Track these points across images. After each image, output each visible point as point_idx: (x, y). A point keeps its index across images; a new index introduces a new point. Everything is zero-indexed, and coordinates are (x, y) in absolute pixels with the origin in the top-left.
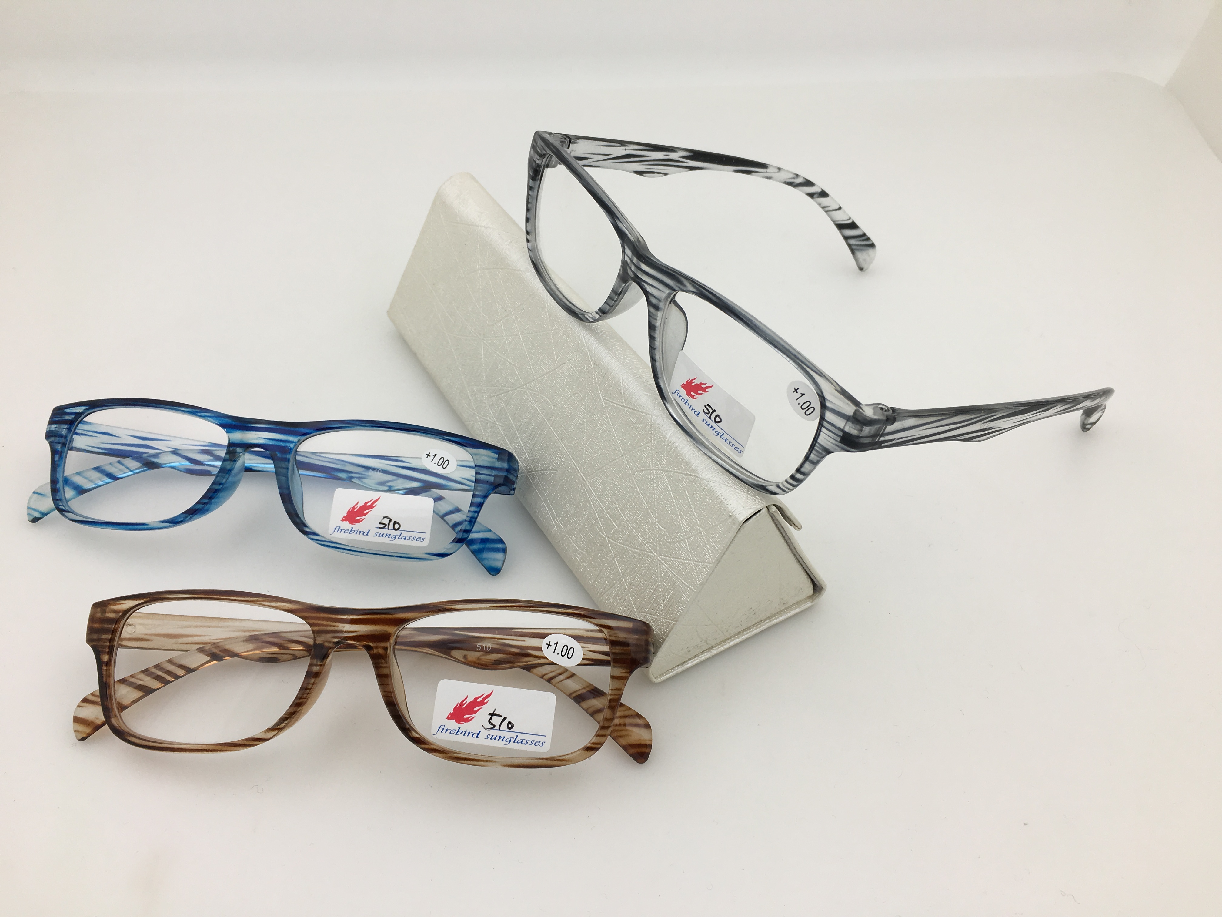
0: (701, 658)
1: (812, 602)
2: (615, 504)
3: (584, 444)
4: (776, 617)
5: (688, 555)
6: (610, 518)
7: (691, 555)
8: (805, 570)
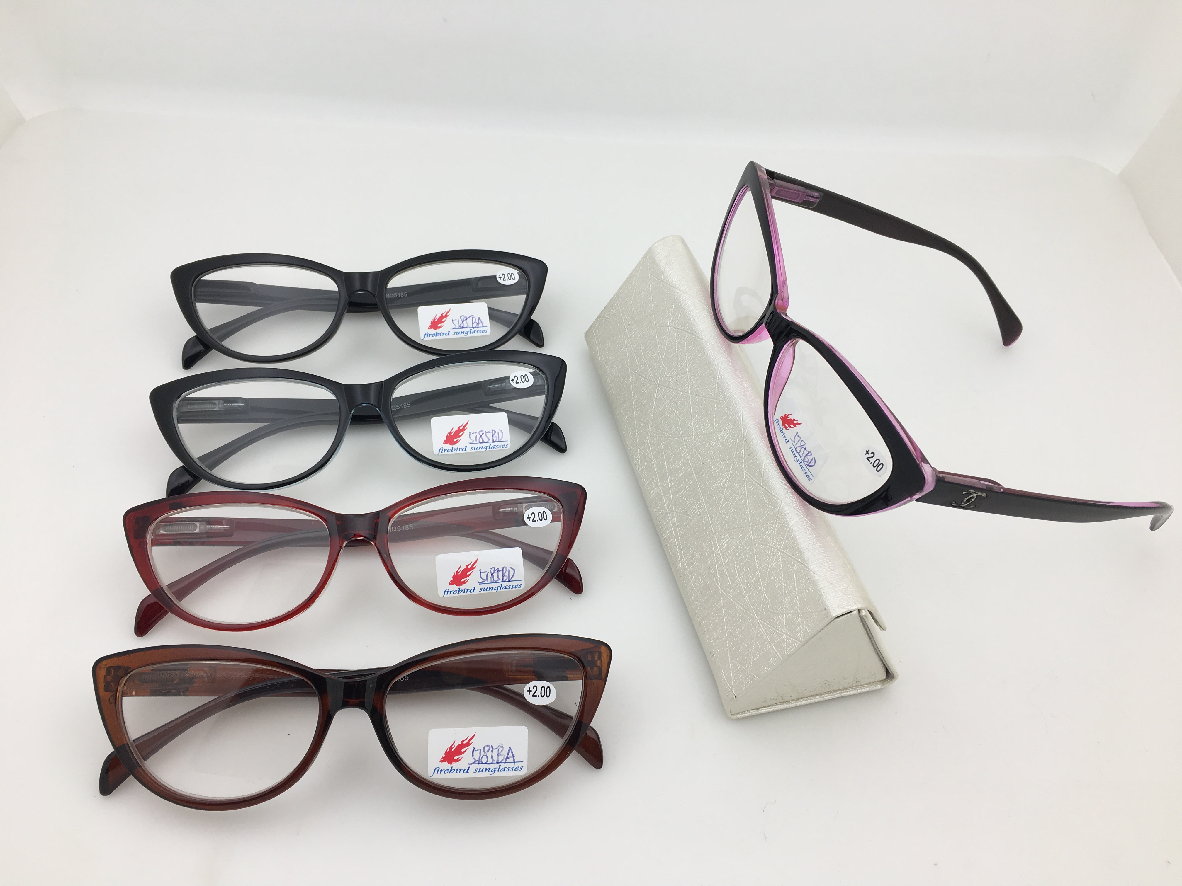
0: (774, 708)
1: (882, 686)
2: (734, 563)
3: (720, 504)
4: (848, 690)
5: (783, 628)
6: (727, 573)
7: (785, 629)
8: (882, 661)
